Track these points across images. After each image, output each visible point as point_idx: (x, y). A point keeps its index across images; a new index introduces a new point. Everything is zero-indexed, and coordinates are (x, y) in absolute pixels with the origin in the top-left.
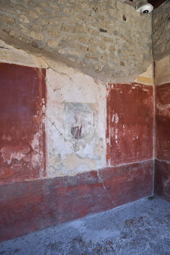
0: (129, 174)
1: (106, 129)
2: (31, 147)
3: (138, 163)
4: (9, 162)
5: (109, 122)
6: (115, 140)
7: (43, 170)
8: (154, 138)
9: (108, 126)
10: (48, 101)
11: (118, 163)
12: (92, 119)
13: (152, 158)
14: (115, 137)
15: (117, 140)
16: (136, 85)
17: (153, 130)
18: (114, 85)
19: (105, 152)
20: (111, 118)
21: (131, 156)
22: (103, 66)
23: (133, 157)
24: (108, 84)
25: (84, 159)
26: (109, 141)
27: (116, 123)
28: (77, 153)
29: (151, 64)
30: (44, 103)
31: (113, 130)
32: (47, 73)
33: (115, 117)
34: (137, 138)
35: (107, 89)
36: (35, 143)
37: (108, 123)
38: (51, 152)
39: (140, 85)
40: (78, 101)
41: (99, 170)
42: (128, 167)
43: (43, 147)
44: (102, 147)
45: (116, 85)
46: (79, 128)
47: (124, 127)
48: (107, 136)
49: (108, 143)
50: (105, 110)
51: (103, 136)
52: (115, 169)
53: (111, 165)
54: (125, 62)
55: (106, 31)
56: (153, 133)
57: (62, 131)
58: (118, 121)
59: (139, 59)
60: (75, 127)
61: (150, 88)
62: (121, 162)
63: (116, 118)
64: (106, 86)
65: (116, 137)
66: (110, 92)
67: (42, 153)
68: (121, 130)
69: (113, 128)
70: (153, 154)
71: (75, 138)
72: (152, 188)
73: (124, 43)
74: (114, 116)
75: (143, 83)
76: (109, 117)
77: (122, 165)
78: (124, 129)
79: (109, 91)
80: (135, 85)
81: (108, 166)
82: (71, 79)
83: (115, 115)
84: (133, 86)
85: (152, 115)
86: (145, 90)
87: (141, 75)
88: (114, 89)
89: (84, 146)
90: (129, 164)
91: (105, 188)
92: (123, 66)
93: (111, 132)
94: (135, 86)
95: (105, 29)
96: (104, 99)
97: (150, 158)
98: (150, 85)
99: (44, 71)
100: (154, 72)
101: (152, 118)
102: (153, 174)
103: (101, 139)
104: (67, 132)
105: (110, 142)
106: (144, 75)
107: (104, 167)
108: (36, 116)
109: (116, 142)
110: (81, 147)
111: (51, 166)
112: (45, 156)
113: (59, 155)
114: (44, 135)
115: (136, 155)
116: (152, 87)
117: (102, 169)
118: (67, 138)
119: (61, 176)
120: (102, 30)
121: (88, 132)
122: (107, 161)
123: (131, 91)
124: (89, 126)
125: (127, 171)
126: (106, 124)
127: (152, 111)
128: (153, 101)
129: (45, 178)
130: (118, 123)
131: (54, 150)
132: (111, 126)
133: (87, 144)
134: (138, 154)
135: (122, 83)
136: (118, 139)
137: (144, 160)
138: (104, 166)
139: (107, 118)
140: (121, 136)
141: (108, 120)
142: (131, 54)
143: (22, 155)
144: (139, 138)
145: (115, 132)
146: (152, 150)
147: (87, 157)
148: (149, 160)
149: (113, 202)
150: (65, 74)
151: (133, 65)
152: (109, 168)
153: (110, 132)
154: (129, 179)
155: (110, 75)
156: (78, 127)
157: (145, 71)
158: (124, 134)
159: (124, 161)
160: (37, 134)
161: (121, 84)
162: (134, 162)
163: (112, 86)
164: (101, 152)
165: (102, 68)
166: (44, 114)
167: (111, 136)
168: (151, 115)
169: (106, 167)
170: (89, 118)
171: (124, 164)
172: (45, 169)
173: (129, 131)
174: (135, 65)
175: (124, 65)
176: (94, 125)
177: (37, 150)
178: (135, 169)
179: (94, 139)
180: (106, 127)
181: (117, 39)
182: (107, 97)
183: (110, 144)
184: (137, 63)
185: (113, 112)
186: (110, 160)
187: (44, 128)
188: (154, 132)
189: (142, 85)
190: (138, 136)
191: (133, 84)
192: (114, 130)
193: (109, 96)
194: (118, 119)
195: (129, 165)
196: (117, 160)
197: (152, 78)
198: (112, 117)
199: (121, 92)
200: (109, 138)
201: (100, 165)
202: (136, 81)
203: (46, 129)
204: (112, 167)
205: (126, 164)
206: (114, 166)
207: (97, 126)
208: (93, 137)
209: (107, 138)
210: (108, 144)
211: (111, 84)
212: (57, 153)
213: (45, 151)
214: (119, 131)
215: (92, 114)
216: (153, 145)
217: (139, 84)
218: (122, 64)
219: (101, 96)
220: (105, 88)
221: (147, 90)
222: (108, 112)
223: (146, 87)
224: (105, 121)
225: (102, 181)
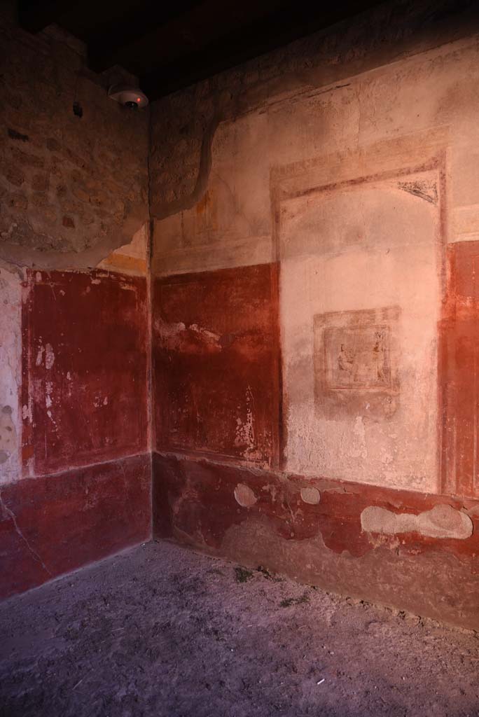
0: (87, 492)
1: (21, 384)
3: (110, 463)
5: (29, 366)
6: (46, 409)
8: (149, 401)
9: (24, 377)
11: (55, 467)
13: (146, 450)
14: (44, 403)
15: (50, 409)
16: (103, 275)
17: (147, 383)
18: (44, 274)
19: (17, 442)
20: (34, 356)
21: (90, 447)
22: (16, 225)
23: (95, 451)
24: (28, 272)
26: (28, 413)
27: (47, 367)
29: (143, 227)
31: (39, 385)
33: (44, 354)
34: (105, 403)
35: (24, 285)
37: (24, 369)
39: (112, 276)
41: (3, 488)
42: (81, 476)
44: (9, 429)
45: (49, 275)
47: (68, 376)
48: (23, 400)
49: (27, 418)
50: (16, 336)
51: (13, 400)
52: (47, 482)
53: (36, 471)
54: (76, 218)
55: (25, 138)
56: (148, 390)
58: (52, 362)
59: (112, 212)
61: (139, 283)
62: (62, 463)
63: (47, 356)
64: (21, 277)
65: (49, 403)
66: (31, 292)
68: (60, 385)
69: (40, 381)
70: (148, 440)
72: (148, 521)
73: (75, 171)
74: (42, 350)
75: (121, 271)
76: (29, 354)
77: (65, 471)
78: (71, 381)
79: (29, 288)
80: (100, 276)
81: (27, 477)
83: (45, 348)
84: (95, 278)
85: (144, 346)
86: (126, 287)
87: (117, 252)
88: (43, 284)
90: (86, 466)
91: (19, 532)
92: (70, 229)
93: (35, 390)
94: (99, 278)
95: (22, 131)
96: (13, 309)
97: (139, 450)
98: (139, 276)
100: (151, 245)
101: (145, 355)
102: (149, 488)
103: (8, 409)
105: (31, 416)
106: (125, 251)
107: (16, 479)
109: (49, 414)
115: (102, 444)
116: (144, 280)
117: (11, 484)
120: (14, 135)
122: (24, 462)
123: (88, 289)
125: (81, 485)
126: (20, 372)
127: (144, 339)
128: (147, 312)
130: (53, 367)
132: (34, 376)
134: (107, 441)
135: (66, 271)
136: (54, 408)
137: (125, 454)
138: (17, 475)
139: (23, 355)
140: (61, 401)
141: (24, 361)
142: (92, 199)
144: (110, 402)
145: (45, 390)
146: (146, 431)
148: (138, 454)
149: (44, 566)
151: (95, 227)
152: (31, 480)
153: (30, 390)
154: (87, 504)
155: (34, 249)
157: (127, 241)
158: (70, 394)
159: (73, 460)
161: (64, 272)
162: (97, 461)
163: (39, 277)
164: (8, 441)
165: (11, 230)
167: (33, 401)
168: (142, 348)
169: (21, 477)
171: (72, 468)
173: (84, 388)
174: (103, 227)
175: (74, 227)
178: (101, 479)
180: (20, 378)
181: (55, 160)
182: (23, 305)
183: (31, 420)
184: (107, 220)
185: (40, 341)
186: (31, 461)
188: (149, 388)
189: (116, 274)
190: (106, 399)
191: (95, 273)
192: (43, 385)
193: (28, 300)
194: (54, 358)
195: (87, 470)
196: (52, 460)
197: (144, 259)
198: (37, 354)
199: (61, 291)
200: (30, 406)
201: (5, 475)
202: (102, 265)
204: (38, 478)
205: (77, 468)
206: (43, 476)
209: (23, 406)
210: (25, 421)
211: (35, 272)
214: (55, 388)
216: (148, 420)
217: (111, 273)
218: (68, 222)
219: (6, 302)
220: (19, 281)
221: (131, 288)
222: (24, 341)
223: (129, 280)
224: (16, 363)
225: (13, 514)
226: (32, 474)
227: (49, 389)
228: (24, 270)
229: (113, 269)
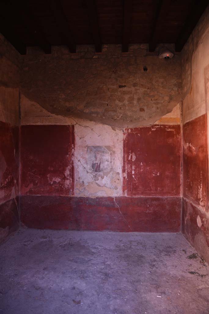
0: (148, 206)
1: (123, 166)
2: (64, 175)
3: (159, 198)
4: (52, 183)
5: (126, 160)
6: (132, 175)
7: (72, 190)
8: (181, 176)
9: (124, 164)
10: (76, 146)
11: (135, 194)
12: (110, 158)
13: (179, 196)
14: (132, 172)
15: (134, 174)
16: (157, 127)
17: (181, 168)
18: (131, 129)
19: (121, 184)
20: (128, 157)
21: (151, 190)
22: (122, 115)
23: (152, 192)
25: (103, 187)
26: (125, 175)
27: (133, 161)
28: (97, 182)
29: (178, 104)
30: (73, 147)
31: (129, 166)
32: (75, 127)
33: (132, 156)
34: (158, 174)
35: (124, 134)
36: (67, 173)
38: (78, 179)
39: (162, 126)
40: (98, 145)
41: (116, 197)
42: (146, 200)
43: (72, 175)
44: (119, 180)
45: (133, 129)
46: (99, 164)
47: (141, 164)
48: (124, 171)
50: (121, 150)
51: (120, 171)
52: (131, 199)
53: (128, 195)
54: (145, 108)
55: (125, 86)
56: (181, 171)
57: (85, 166)
58: (135, 159)
59: (162, 102)
60: (95, 164)
61: (176, 127)
62: (138, 194)
63: (133, 157)
64: (123, 131)
65: (133, 172)
66: (127, 136)
67: (71, 179)
68: (138, 166)
69: (130, 165)
70: (180, 192)
71: (95, 171)
73: (144, 91)
74: (131, 155)
75: (166, 124)
76: (126, 156)
77: (139, 197)
78: (142, 166)
79: (126, 135)
80: (155, 127)
81: (124, 196)
82: (92, 130)
83: (132, 154)
84: (153, 128)
85: (179, 153)
86: (169, 130)
87: (164, 117)
88: (131, 133)
89: (102, 178)
90: (148, 197)
91: (121, 213)
92: (143, 112)
93: (128, 168)
94: (155, 128)
95: (124, 85)
96: (120, 142)
97: (175, 195)
98: (176, 124)
99: (73, 126)
100: (182, 111)
101: (179, 157)
102: (180, 211)
103: (118, 173)
104: (89, 167)
105: (126, 176)
106: (168, 116)
107: (120, 196)
108: (68, 156)
110: (100, 178)
111: (77, 189)
112: (73, 181)
113: (83, 182)
114: (73, 168)
115: (156, 190)
116: (179, 126)
117: (119, 197)
118: (89, 171)
119: (84, 197)
120: (120, 87)
121: (106, 167)
122: (124, 191)
123: (150, 133)
124: (106, 163)
125: (145, 203)
126: (123, 162)
127: (179, 150)
128: (181, 139)
129: (73, 196)
130: (135, 161)
131: (79, 178)
132: (128, 163)
133: (105, 177)
134: (159, 189)
135: (140, 127)
137: (167, 195)
138: (121, 195)
139: (123, 156)
140: (138, 172)
141: (124, 158)
142: (152, 99)
143: (59, 180)
144: (161, 174)
145: (132, 168)
146: (180, 188)
147: (105, 186)
148: (175, 196)
149: (129, 226)
150: (88, 127)
151: (154, 109)
152: (126, 197)
153: (126, 168)
154: (148, 211)
155: (128, 121)
156: (97, 163)
157: (169, 111)
158: (142, 170)
159: (142, 194)
160: (69, 167)
161: (139, 128)
162: (153, 196)
163: (130, 131)
164: (118, 183)
165: (120, 117)
166: (73, 155)
167: (127, 171)
168: (178, 154)
169: (122, 195)
170: (107, 157)
171: (142, 196)
172: (73, 190)
173: (148, 168)
174: (158, 108)
175: (144, 111)
176: (111, 162)
177: (68, 177)
178: (154, 202)
179: (111, 173)
180: (123, 164)
181: (136, 90)
182: (124, 140)
183: (126, 178)
184: (159, 106)
185: (130, 152)
186: (126, 191)
187: (73, 163)
188: (182, 170)
189: (164, 126)
190: (158, 173)
191: (153, 126)
192: (131, 167)
193: (125, 139)
194: (135, 157)
195: (148, 198)
196: (134, 192)
197: (179, 117)
198: (129, 156)
199: (139, 134)
200: (126, 173)
201: (117, 194)
202: (157, 123)
203: (74, 164)
204: (128, 197)
205: (144, 197)
206: (130, 197)
207: (114, 163)
208: (110, 171)
209: (123, 173)
210: (124, 178)
211: (128, 129)
212: (81, 180)
213: (73, 179)
214: (136, 168)
215: (110, 154)
216: (181, 183)
217: (161, 125)
218: (142, 110)
219: (118, 140)
220: (123, 133)
221: (172, 130)
222: (124, 152)
223: (170, 127)
224: (121, 159)
225: (119, 206)
226: (126, 195)
227: (133, 168)
228: (124, 129)
229: (162, 124)
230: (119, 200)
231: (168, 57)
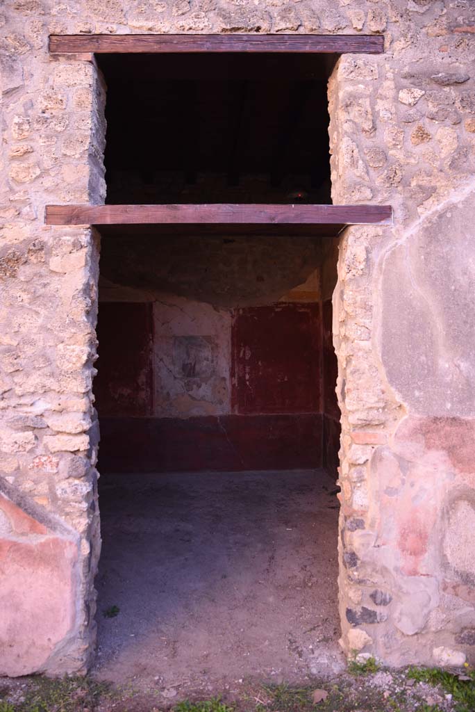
0: (271, 429)
1: (231, 367)
2: (138, 384)
3: (288, 415)
4: (116, 397)
5: (235, 358)
6: (246, 381)
7: (150, 408)
8: (321, 381)
9: (233, 363)
10: (156, 336)
11: (250, 411)
12: (210, 354)
13: (319, 411)
14: (245, 377)
15: (248, 380)
16: (284, 305)
17: (320, 370)
18: (243, 309)
20: (239, 352)
21: (275, 404)
22: (228, 287)
23: (277, 406)
24: (234, 310)
25: (199, 400)
26: (235, 381)
27: (246, 359)
28: (190, 393)
29: (316, 271)
30: (151, 338)
31: (241, 367)
32: (154, 306)
33: (244, 352)
34: (286, 380)
35: (232, 317)
36: (142, 379)
37: (233, 360)
38: (159, 390)
39: (291, 305)
40: (191, 334)
41: (221, 417)
42: (268, 419)
43: (150, 383)
44: (225, 389)
45: (247, 310)
46: (193, 364)
47: (260, 363)
48: (232, 375)
49: (235, 384)
50: (228, 342)
51: (227, 375)
52: (246, 419)
53: (239, 412)
54: (265, 276)
55: (233, 241)
56: (320, 373)
57: (171, 367)
59: (291, 266)
60: (187, 364)
61: (313, 306)
62: (255, 410)
63: (246, 352)
64: (231, 313)
65: (247, 377)
66: (236, 321)
67: (148, 389)
68: (254, 367)
69: (242, 365)
70: (320, 405)
71: (187, 376)
72: (320, 457)
73: (264, 249)
74: (243, 349)
75: (297, 301)
76: (236, 351)
77: (257, 414)
78: (261, 366)
79: (235, 318)
80: (281, 306)
81: (234, 414)
82: (181, 310)
83: (245, 348)
84: (277, 307)
85: (317, 346)
86: (302, 310)
87: (294, 290)
88: (243, 315)
89: (199, 386)
90: (271, 414)
91: (229, 441)
92: (262, 282)
93: (239, 370)
95: (231, 238)
96: (227, 329)
97: (313, 411)
98: (313, 302)
99: (151, 306)
100: (321, 281)
101: (318, 352)
103: (224, 379)
104: (176, 369)
105: (237, 383)
106: (302, 288)
107: (228, 414)
108: (142, 352)
109: (248, 383)
110: (195, 386)
111: (159, 405)
112: (152, 393)
113: (168, 394)
114: (151, 371)
115: (283, 403)
116: (317, 304)
117: (225, 416)
118: (177, 376)
119: (170, 417)
120: (226, 241)
121: (204, 369)
122: (233, 406)
123: (273, 314)
124: (205, 363)
125: (267, 424)
126: (230, 361)
127: (317, 341)
128: (320, 324)
129: (153, 416)
130: (250, 358)
131: (162, 388)
132: (239, 363)
133: (203, 385)
134: (287, 402)
135: (258, 306)
136: (251, 380)
137: (300, 411)
138: (228, 412)
139: (232, 352)
140: (255, 376)
141: (232, 354)
142: (276, 262)
143: (129, 391)
144: (290, 379)
145: (245, 371)
146: (319, 400)
147: (203, 399)
148: (312, 413)
149: (243, 463)
150: (175, 305)
151: (279, 278)
152: (236, 416)
153: (236, 370)
154: (271, 436)
155: (239, 297)
156: (191, 364)
157: (303, 281)
158: (261, 373)
159: (262, 410)
160: (144, 370)
162: (279, 413)
163: (241, 312)
164: (224, 394)
165: (226, 290)
166: (151, 350)
167: (238, 375)
169: (230, 413)
170: (206, 353)
171: (261, 414)
172: (152, 407)
173: (270, 370)
174: (284, 276)
175: (264, 280)
176: (212, 361)
177: (143, 387)
178: (282, 423)
179: (213, 379)
180: (230, 364)
181: (251, 247)
182: (232, 327)
183: (236, 386)
184: (287, 272)
185: (242, 345)
186: (236, 407)
187: (151, 364)
189: (295, 304)
190: (286, 377)
191: (278, 304)
192: (244, 368)
193: (235, 324)
194: (250, 354)
195: (271, 417)
196: (249, 407)
197: (318, 290)
199: (255, 317)
200: (236, 378)
201: (222, 411)
202: (283, 299)
203: (153, 366)
204: (240, 416)
205: (265, 414)
206: (243, 415)
207: (217, 363)
208: (211, 376)
209: (232, 377)
210: (233, 386)
211: (239, 310)
212: (165, 392)
213: (152, 388)
214: (251, 370)
215: (210, 348)
216: (320, 391)
217: (289, 303)
218: (260, 279)
219: (223, 326)
220: (229, 315)
221: (306, 310)
222: (233, 345)
223: (303, 306)
224: (228, 356)
225: (225, 431)
226: (236, 413)
227: (247, 370)
228: (232, 309)
229: (291, 301)
230: (225, 419)
231: (300, 198)
